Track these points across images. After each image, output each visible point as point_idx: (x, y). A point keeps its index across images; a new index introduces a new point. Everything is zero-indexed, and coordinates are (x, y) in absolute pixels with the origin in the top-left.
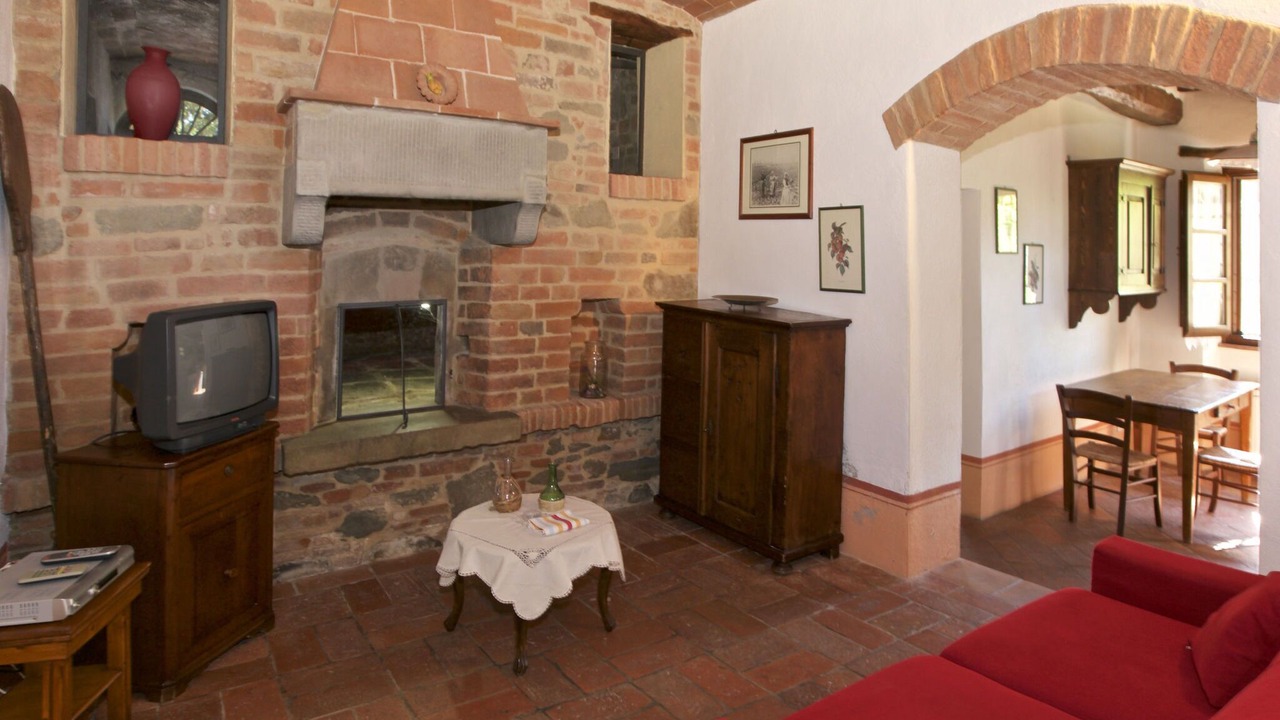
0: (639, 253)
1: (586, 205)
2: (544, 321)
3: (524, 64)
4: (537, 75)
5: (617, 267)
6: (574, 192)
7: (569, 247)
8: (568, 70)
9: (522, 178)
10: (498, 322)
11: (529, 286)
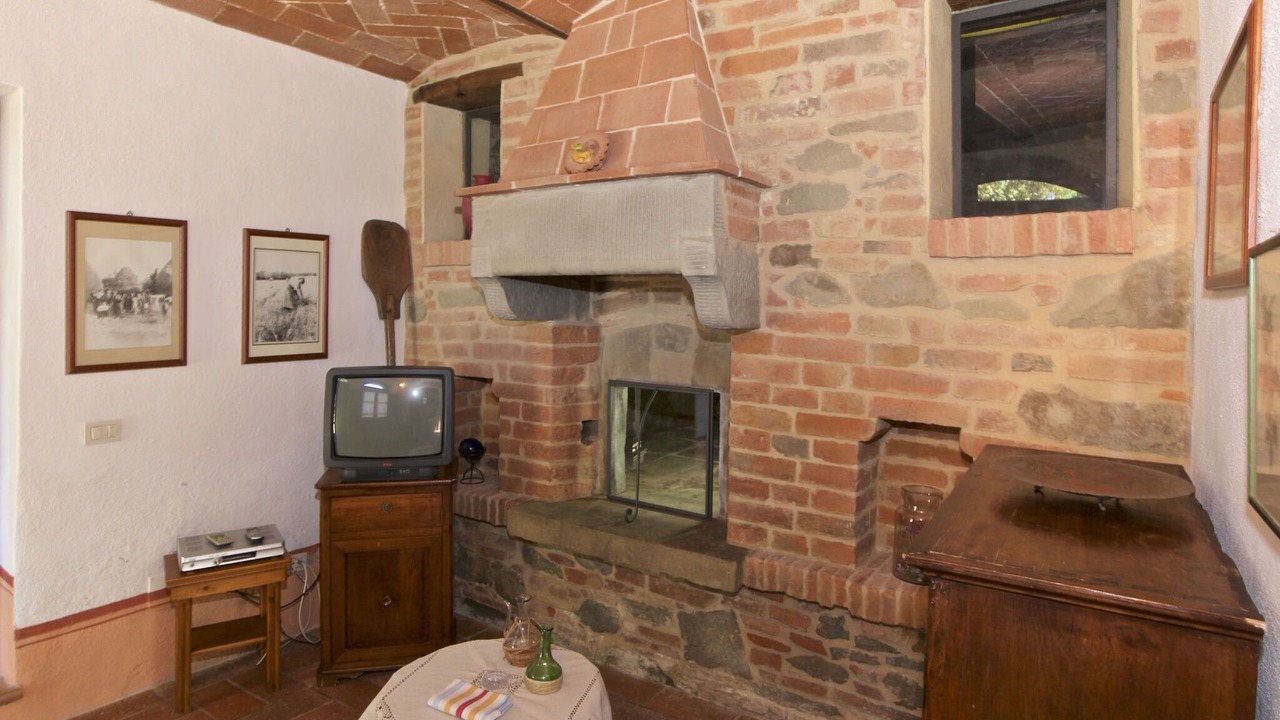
0: (1007, 354)
1: (885, 271)
2: (811, 439)
3: (773, 92)
4: (794, 99)
5: (954, 375)
6: (860, 253)
7: (852, 335)
8: (846, 76)
9: (678, 242)
10: (741, 428)
11: (785, 386)
